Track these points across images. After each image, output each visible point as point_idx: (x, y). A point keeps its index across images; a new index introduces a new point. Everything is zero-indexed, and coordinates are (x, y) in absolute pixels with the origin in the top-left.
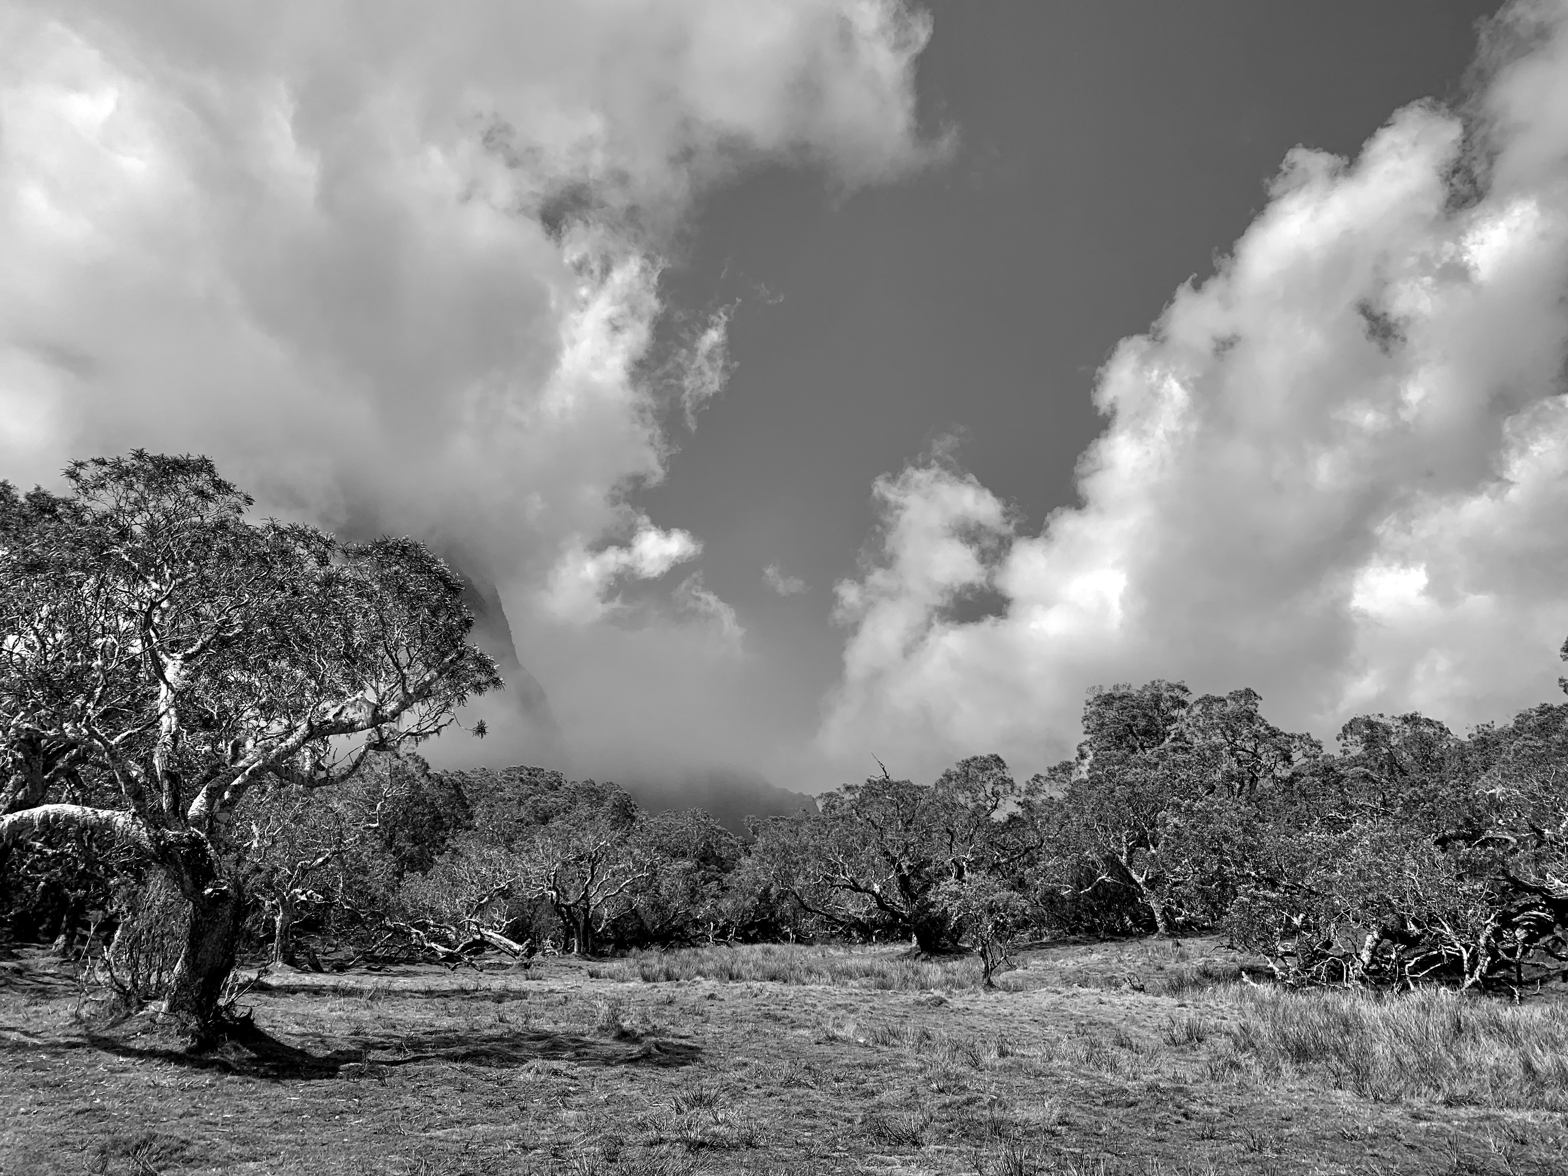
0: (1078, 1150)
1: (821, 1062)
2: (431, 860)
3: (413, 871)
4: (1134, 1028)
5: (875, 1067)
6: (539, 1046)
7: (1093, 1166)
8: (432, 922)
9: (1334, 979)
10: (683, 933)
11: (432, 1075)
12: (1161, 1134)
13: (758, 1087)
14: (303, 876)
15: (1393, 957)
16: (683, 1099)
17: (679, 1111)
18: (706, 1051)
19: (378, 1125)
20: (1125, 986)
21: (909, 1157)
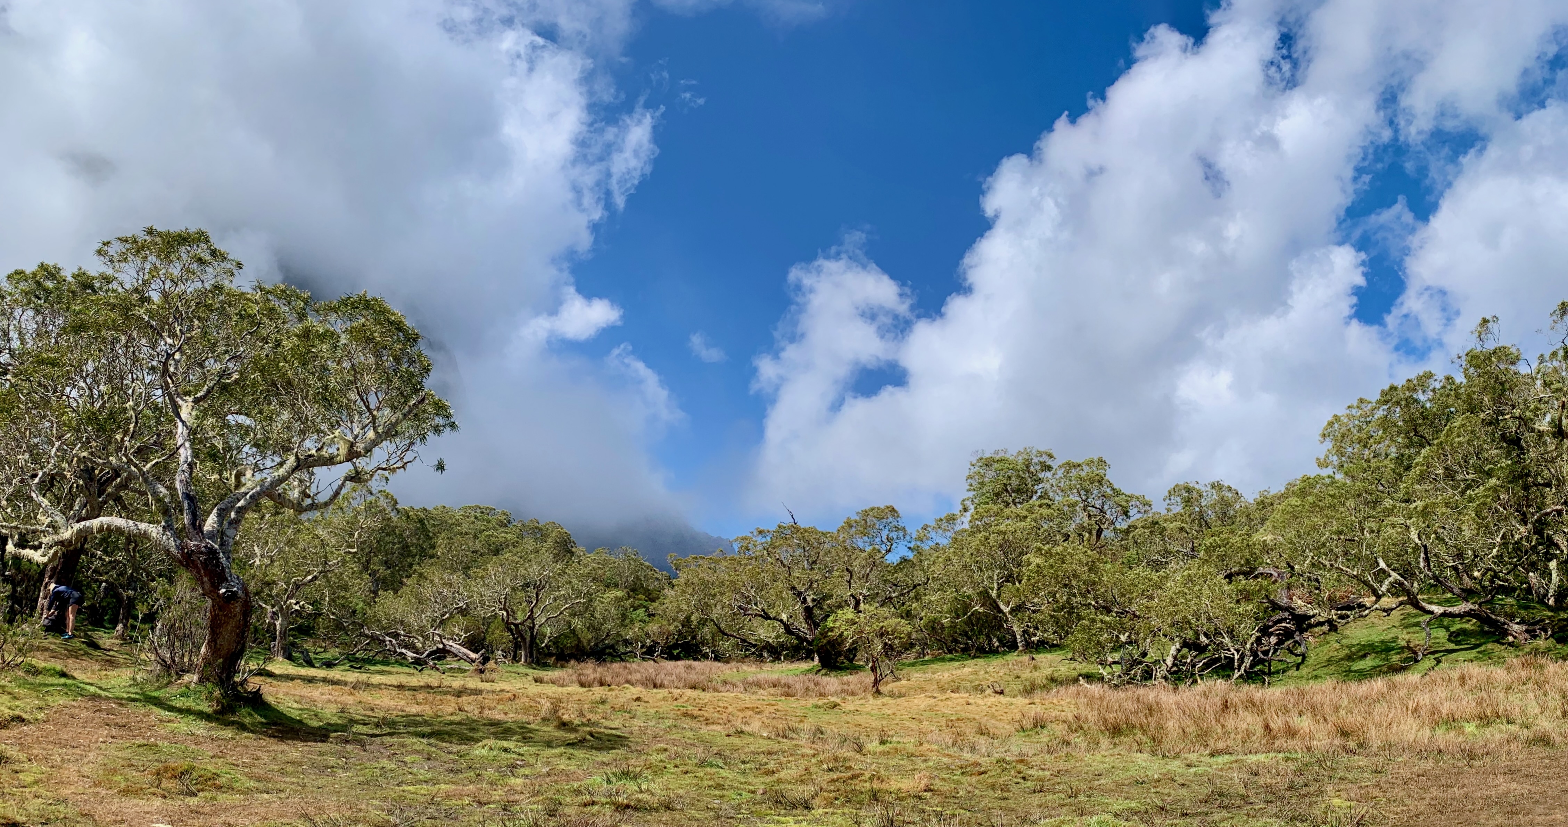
0: (939, 809)
1: (730, 750)
2: (402, 583)
3: (386, 590)
4: (993, 721)
5: (776, 753)
6: (492, 730)
7: (950, 818)
8: (402, 632)
9: (1146, 679)
10: (614, 650)
11: (404, 746)
12: (1005, 794)
13: (676, 766)
14: (297, 589)
15: (1189, 661)
16: (613, 773)
17: (609, 781)
18: (632, 739)
19: (361, 779)
20: (989, 691)
21: (801, 818)
